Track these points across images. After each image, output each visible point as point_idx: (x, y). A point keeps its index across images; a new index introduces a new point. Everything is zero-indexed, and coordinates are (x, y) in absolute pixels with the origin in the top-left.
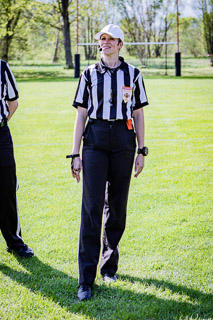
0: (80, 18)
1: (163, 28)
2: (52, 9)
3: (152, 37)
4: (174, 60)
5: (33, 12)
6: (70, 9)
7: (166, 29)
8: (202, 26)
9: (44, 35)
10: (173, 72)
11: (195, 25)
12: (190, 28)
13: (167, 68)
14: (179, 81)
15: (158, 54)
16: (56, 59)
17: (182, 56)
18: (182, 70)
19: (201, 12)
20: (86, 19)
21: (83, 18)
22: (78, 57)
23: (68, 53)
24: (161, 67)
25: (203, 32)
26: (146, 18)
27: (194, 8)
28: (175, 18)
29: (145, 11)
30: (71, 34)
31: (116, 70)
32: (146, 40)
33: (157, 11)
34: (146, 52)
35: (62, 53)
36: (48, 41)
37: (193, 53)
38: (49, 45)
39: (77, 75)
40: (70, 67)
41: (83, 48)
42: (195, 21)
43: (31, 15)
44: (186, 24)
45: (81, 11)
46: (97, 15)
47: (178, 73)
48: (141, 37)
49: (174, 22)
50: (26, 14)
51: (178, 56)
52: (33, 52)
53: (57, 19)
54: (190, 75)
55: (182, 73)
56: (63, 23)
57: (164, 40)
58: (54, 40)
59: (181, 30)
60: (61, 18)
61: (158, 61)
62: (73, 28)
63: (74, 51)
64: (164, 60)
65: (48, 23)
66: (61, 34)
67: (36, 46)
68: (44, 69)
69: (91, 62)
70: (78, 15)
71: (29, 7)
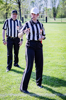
2: (16, 6)
3: (40, 13)
4: (45, 19)
6: (21, 6)
7: (44, 11)
8: (52, 10)
10: (45, 21)
12: (49, 11)
14: (47, 24)
15: (42, 17)
16: (18, 18)
17: (47, 18)
18: (47, 21)
19: (52, 7)
20: (25, 9)
22: (23, 18)
23: (21, 17)
27: (50, 6)
29: (39, 7)
37: (50, 17)
39: (23, 22)
40: (21, 20)
42: (51, 9)
43: (12, 8)
44: (48, 10)
45: (23, 7)
46: (27, 8)
47: (46, 22)
49: (46, 9)
51: (46, 18)
56: (19, 10)
57: (43, 14)
61: (42, 19)
62: (21, 11)
66: (19, 12)
71: (11, 6)
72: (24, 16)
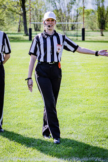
0: (31, 9)
1: (76, 15)
2: (16, 4)
3: (70, 20)
4: (81, 32)
5: (6, 5)
6: (26, 4)
7: (78, 16)
8: (97, 14)
9: (13, 18)
10: (81, 38)
11: (93, 13)
12: (90, 15)
13: (77, 36)
15: (73, 28)
16: (19, 31)
17: (86, 30)
18: (85, 37)
19: (97, 6)
20: (35, 9)
21: (33, 9)
22: (30, 30)
23: (26, 27)
24: (74, 36)
25: (97, 17)
26: (67, 9)
27: (93, 4)
28: (82, 10)
29: (66, 5)
30: (27, 18)
31: (53, 36)
32: (67, 21)
33: (73, 6)
34: (67, 28)
35: (23, 28)
36: (15, 21)
37: (91, 28)
38: (16, 23)
39: (30, 39)
40: (27, 35)
41: (33, 25)
42: (93, 11)
43: (6, 7)
44: (88, 13)
45: (32, 5)
46: (40, 7)
47: (83, 39)
48: (64, 20)
50: (3, 7)
51: (83, 30)
52: (7, 27)
53: (19, 9)
54: (90, 40)
55: (85, 39)
56: (22, 12)
57: (76, 21)
58: (18, 21)
59: (85, 16)
60: (22, 9)
61: (73, 32)
62: (28, 14)
63: (28, 27)
64: (76, 32)
65: (15, 11)
66: (22, 17)
67: (9, 24)
68: (13, 36)
69: (38, 32)
70: (30, 8)
71: (5, 3)
72: (32, 27)
